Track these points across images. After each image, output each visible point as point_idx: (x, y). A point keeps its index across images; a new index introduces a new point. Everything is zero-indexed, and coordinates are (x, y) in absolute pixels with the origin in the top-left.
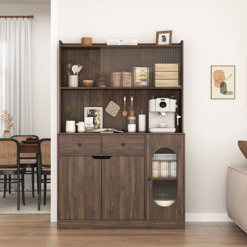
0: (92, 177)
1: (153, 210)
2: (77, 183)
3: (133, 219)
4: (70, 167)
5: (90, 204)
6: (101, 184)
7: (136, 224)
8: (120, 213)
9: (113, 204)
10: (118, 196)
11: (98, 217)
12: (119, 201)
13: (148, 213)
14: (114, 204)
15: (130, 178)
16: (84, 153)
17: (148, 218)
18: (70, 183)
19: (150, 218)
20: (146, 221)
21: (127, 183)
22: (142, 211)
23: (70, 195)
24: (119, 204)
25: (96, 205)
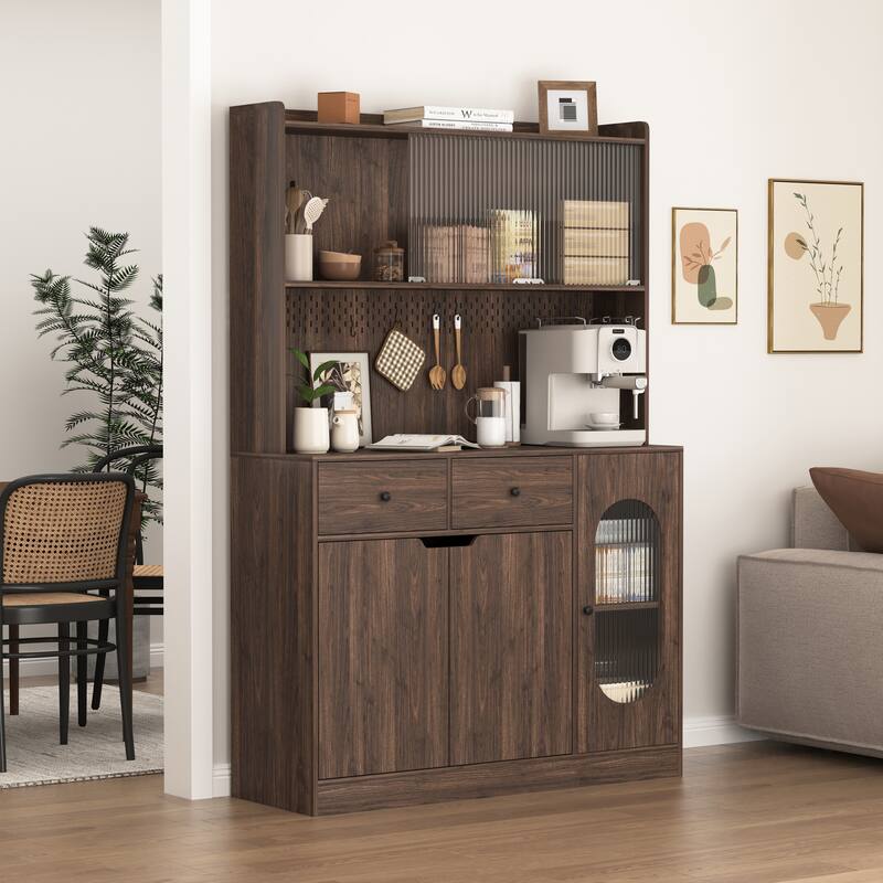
0: (419, 614)
1: (597, 719)
2: (374, 640)
3: (542, 755)
4: (353, 580)
5: (416, 714)
6: (446, 639)
7: (550, 770)
8: (504, 735)
9: (482, 707)
10: (497, 676)
11: (437, 757)
12: (501, 695)
13: (582, 732)
14: (486, 706)
15: (531, 610)
16: (396, 529)
17: (582, 747)
18: (353, 639)
19: (588, 746)
20: (576, 759)
21: (522, 630)
22: (564, 724)
23: (353, 684)
24: (500, 705)
25: (432, 716)
